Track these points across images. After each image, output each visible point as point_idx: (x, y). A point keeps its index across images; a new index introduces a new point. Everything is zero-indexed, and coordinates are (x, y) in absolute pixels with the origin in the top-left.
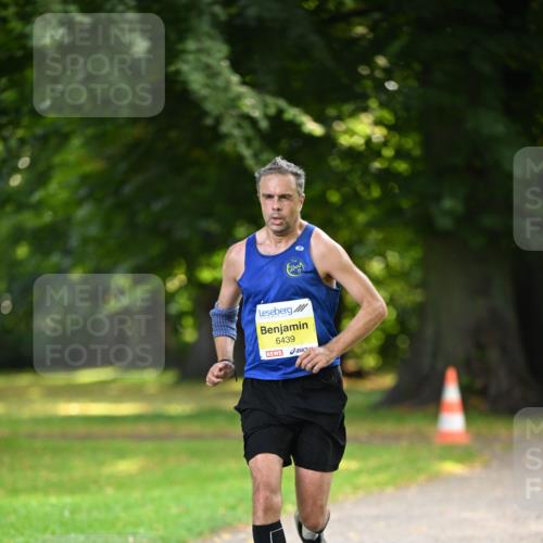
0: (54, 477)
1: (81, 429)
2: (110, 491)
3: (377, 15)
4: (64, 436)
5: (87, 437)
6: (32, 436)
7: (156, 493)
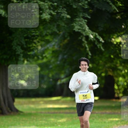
0: (46, 122)
1: (53, 111)
2: (59, 126)
3: (122, 13)
4: (49, 113)
5: (54, 113)
6: (41, 113)
7: (70, 126)
